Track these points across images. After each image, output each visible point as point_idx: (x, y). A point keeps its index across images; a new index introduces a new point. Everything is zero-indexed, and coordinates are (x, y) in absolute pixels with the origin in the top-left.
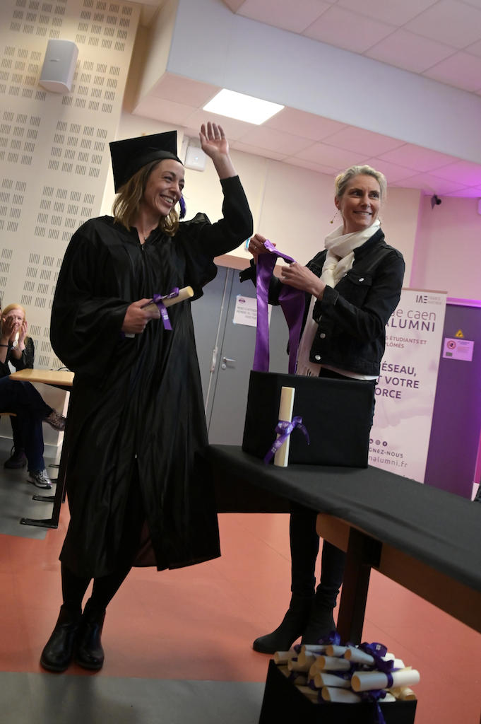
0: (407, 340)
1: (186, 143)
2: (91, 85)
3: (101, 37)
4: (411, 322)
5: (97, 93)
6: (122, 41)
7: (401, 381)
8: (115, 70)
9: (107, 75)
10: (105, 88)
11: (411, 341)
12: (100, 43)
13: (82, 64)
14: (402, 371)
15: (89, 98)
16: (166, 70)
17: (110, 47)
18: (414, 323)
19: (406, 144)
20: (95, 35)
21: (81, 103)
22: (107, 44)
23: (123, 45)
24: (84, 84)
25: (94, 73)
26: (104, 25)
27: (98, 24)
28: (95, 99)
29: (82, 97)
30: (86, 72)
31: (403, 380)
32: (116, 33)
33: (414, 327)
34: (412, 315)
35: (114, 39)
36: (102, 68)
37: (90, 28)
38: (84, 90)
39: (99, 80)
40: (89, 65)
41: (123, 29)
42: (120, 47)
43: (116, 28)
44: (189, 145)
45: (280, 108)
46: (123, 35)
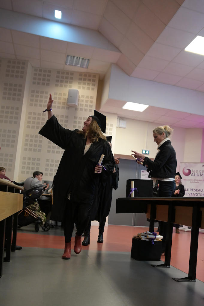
0: (200, 180)
1: (119, 119)
2: (84, 103)
3: (86, 86)
4: (201, 174)
5: (86, 106)
6: (93, 87)
7: (198, 194)
8: (92, 97)
9: (89, 99)
10: (89, 104)
11: (201, 180)
12: (86, 88)
13: (80, 96)
14: (199, 191)
15: (84, 108)
16: (108, 98)
17: (89, 89)
18: (202, 174)
19: (192, 114)
20: (84, 86)
21: (81, 109)
22: (88, 89)
23: (94, 88)
24: (82, 103)
25: (85, 99)
26: (87, 82)
27: (84, 82)
28: (86, 108)
29: (82, 107)
30: (82, 99)
31: (199, 194)
32: (91, 85)
33: (202, 175)
34: (201, 171)
35: (91, 87)
36: (87, 97)
37: (82, 84)
38: (82, 105)
39: (87, 101)
40: (83, 96)
41: (93, 83)
42: (93, 89)
43: (91, 83)
44: (120, 120)
45: (148, 106)
46: (93, 85)
